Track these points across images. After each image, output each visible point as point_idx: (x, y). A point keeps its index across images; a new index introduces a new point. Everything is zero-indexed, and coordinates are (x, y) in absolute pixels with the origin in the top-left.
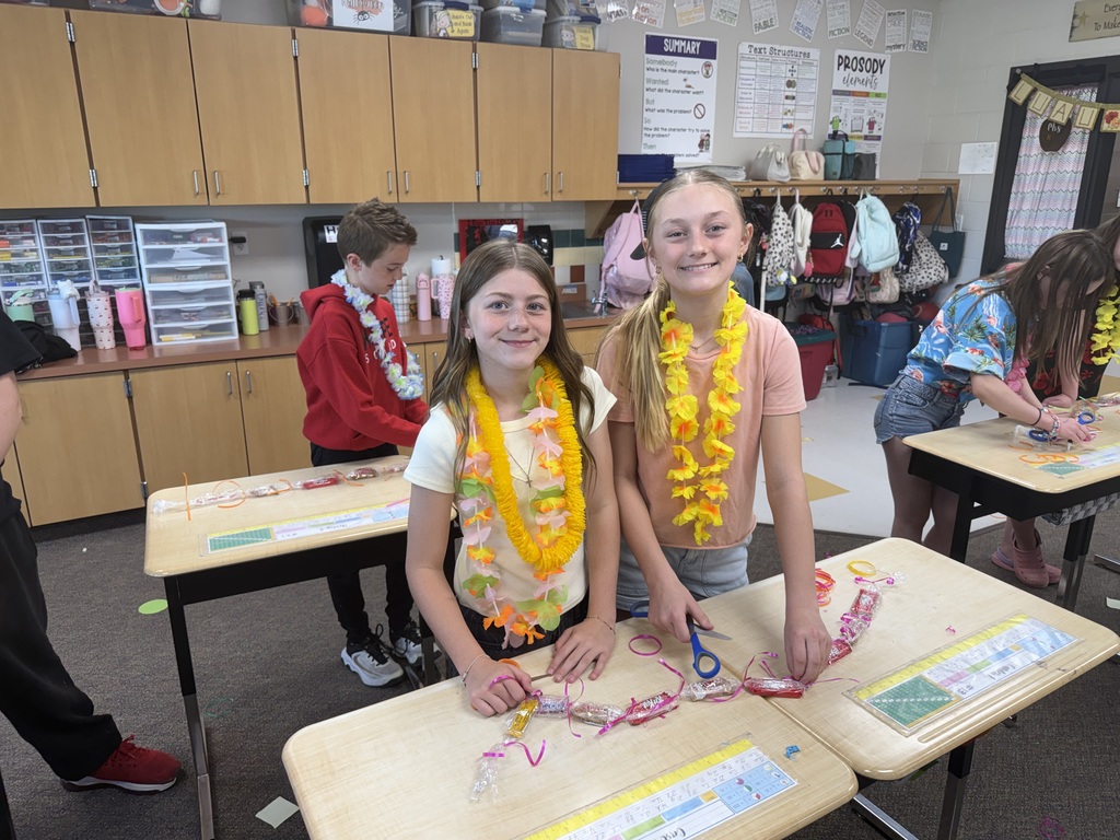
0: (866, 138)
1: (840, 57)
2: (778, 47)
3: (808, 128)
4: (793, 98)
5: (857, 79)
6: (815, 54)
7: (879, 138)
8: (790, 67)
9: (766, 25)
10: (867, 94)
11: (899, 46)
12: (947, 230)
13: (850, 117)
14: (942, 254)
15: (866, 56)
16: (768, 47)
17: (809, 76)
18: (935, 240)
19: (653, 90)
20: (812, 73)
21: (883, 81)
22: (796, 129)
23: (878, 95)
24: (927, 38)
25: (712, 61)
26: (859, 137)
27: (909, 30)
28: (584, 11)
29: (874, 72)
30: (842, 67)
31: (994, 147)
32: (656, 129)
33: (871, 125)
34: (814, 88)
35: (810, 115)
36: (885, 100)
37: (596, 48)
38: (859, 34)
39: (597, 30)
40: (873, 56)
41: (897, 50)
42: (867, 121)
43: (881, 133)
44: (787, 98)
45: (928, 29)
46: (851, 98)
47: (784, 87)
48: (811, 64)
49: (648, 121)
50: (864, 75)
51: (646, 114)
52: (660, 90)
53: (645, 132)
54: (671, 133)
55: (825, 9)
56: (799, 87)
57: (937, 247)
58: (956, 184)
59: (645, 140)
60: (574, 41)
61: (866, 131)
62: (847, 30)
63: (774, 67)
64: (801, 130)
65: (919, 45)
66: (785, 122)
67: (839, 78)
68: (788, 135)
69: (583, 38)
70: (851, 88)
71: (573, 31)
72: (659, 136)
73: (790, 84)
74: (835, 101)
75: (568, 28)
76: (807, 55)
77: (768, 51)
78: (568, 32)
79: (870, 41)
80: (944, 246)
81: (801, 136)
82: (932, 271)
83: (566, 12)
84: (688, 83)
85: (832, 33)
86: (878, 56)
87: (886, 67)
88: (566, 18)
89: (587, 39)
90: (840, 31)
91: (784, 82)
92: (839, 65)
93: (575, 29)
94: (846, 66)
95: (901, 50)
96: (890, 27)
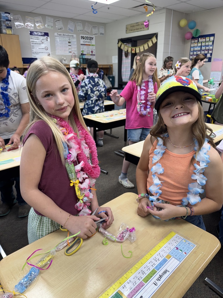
0: (91, 55)
1: (81, 36)
2: (65, 34)
3: (76, 53)
4: (70, 46)
5: (87, 42)
6: (75, 36)
7: (94, 55)
8: (68, 39)
9: (61, 29)
10: (90, 45)
11: (96, 34)
12: (111, 76)
13: (86, 50)
14: (110, 81)
15: (88, 36)
16: (62, 34)
17: (74, 41)
18: (109, 78)
19: (33, 43)
20: (75, 40)
21: (93, 42)
22: (72, 53)
23: (93, 45)
24: (103, 32)
25: (48, 37)
26: (89, 55)
27: (98, 30)
28: (8, 25)
29: (91, 40)
30: (82, 39)
31: (117, 57)
32: (35, 52)
33: (92, 52)
34: (76, 43)
35: (76, 49)
36: (95, 46)
37: (13, 34)
38: (85, 31)
39: (12, 30)
40: (90, 36)
41: (96, 35)
42: (91, 51)
43: (95, 54)
44: (69, 46)
45: (103, 30)
46: (86, 46)
47: (68, 43)
48: (74, 38)
49: (33, 50)
50: (88, 41)
51: (32, 49)
52: (35, 44)
53: (33, 53)
54: (40, 53)
55: (75, 26)
56: (72, 43)
57: (109, 79)
58: (112, 65)
59: (33, 55)
60: (6, 32)
61: (91, 53)
62: (82, 30)
63: (64, 38)
64: (74, 53)
65: (101, 34)
66: (69, 51)
67: (82, 41)
68: (71, 54)
69: (9, 32)
70: (85, 43)
71: (6, 30)
72: (36, 54)
73: (69, 42)
74: (82, 46)
75: (4, 29)
76: (73, 36)
77: (62, 35)
78: (5, 30)
79: (89, 33)
80: (111, 79)
81: (74, 54)
82: (108, 85)
83: (3, 26)
84: (42, 42)
85: (78, 31)
86: (91, 36)
87: (94, 39)
88: (3, 27)
89: (10, 32)
90: (80, 30)
91: (67, 42)
92: (82, 38)
93: (6, 29)
94: (83, 39)
95: (97, 35)
96: (93, 30)
